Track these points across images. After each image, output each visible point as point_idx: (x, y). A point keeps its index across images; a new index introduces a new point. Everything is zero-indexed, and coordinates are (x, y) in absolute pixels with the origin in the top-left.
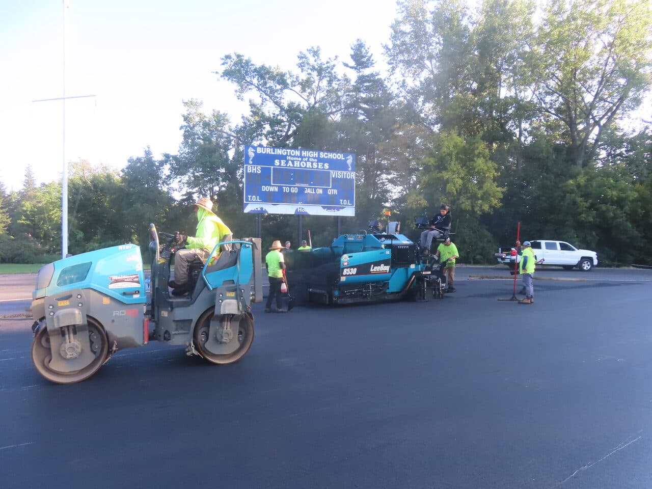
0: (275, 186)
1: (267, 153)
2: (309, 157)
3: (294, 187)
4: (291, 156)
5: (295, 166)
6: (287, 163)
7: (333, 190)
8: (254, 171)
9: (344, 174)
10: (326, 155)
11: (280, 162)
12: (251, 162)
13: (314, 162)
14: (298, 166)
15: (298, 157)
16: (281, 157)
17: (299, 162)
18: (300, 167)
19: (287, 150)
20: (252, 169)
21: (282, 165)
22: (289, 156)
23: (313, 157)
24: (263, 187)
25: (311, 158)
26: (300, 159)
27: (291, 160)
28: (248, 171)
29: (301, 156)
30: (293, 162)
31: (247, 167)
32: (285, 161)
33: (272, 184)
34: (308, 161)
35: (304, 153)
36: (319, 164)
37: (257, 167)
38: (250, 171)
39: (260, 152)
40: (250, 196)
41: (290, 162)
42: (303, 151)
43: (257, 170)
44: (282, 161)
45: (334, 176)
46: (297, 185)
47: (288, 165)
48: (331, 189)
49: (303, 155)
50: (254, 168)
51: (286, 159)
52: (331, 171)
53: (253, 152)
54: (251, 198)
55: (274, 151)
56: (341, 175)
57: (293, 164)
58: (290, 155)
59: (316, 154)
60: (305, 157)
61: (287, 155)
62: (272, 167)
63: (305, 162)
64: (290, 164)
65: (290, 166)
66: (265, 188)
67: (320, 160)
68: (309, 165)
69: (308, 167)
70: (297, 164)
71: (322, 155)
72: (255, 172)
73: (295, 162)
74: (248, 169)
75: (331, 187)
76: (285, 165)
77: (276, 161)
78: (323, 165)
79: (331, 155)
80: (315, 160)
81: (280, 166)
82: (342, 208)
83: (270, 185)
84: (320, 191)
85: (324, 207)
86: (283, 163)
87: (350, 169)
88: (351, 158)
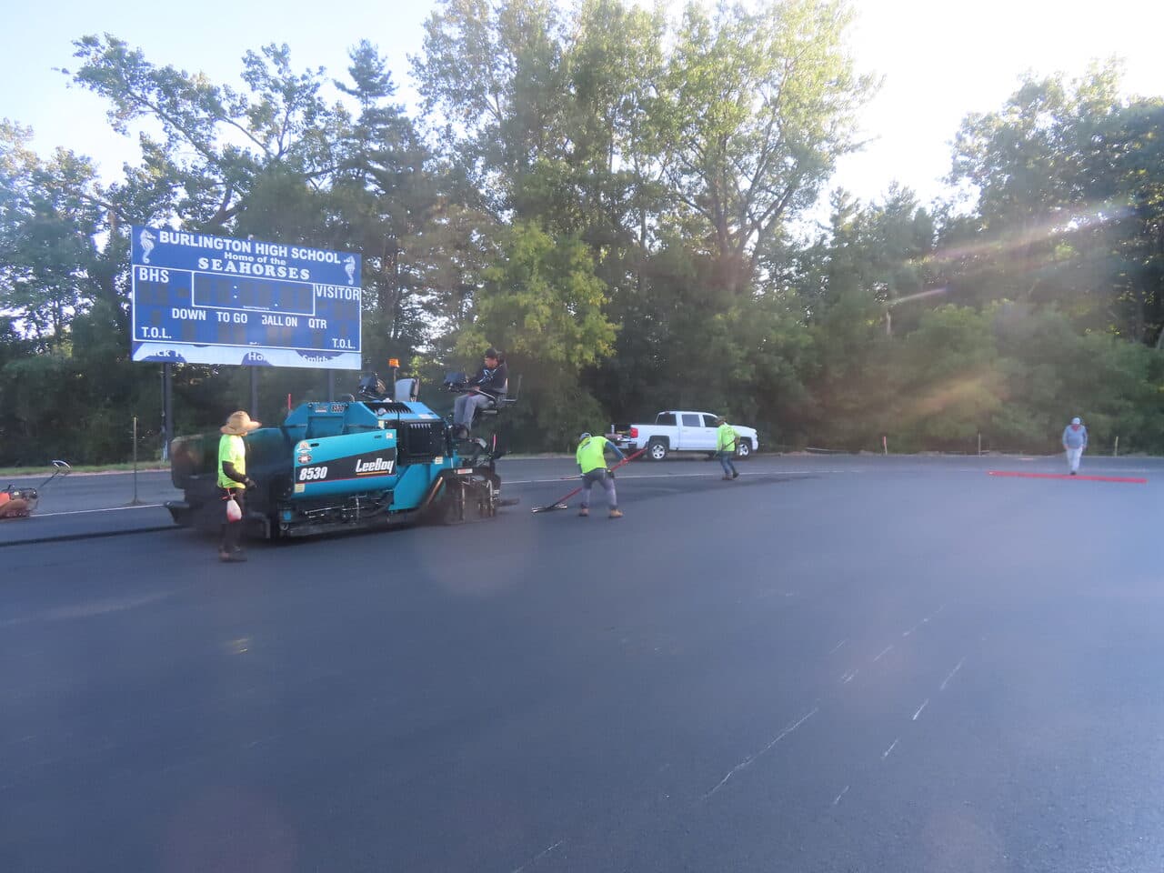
0: (202, 309)
1: (182, 243)
2: (269, 256)
3: (240, 313)
4: (234, 253)
5: (242, 271)
6: (224, 264)
7: (318, 320)
8: (154, 277)
9: (339, 291)
10: (304, 254)
11: (210, 263)
12: (146, 260)
13: (281, 265)
14: (248, 272)
15: (246, 254)
16: (213, 254)
17: (249, 264)
18: (253, 274)
19: (225, 240)
20: (148, 274)
21: (214, 268)
22: (228, 252)
23: (277, 257)
24: (174, 310)
25: (274, 257)
26: (251, 259)
27: (232, 260)
28: (141, 279)
29: (253, 254)
30: (237, 263)
31: (137, 269)
32: (220, 261)
33: (193, 305)
34: (268, 263)
35: (259, 248)
36: (291, 269)
37: (160, 270)
38: (146, 278)
39: (167, 241)
40: (145, 329)
41: (230, 263)
42: (257, 245)
43: (160, 276)
44: (214, 261)
45: (319, 295)
46: (246, 308)
47: (227, 270)
48: (314, 318)
49: (257, 252)
50: (154, 272)
51: (221, 257)
52: (314, 284)
53: (152, 240)
54: (149, 332)
55: (196, 241)
56: (334, 292)
57: (238, 267)
58: (231, 250)
59: (283, 251)
60: (262, 256)
61: (224, 250)
62: (193, 272)
63: (263, 264)
64: (231, 267)
65: (230, 272)
66: (178, 314)
67: (291, 262)
68: (270, 271)
69: (267, 274)
70: (245, 268)
71: (297, 253)
72: (157, 280)
73: (242, 264)
74: (141, 273)
75: (314, 315)
76: (221, 269)
77: (202, 261)
78: (298, 273)
79: (314, 255)
80: (283, 263)
81: (209, 269)
82: (337, 355)
83: (189, 307)
84: (292, 322)
85: (301, 353)
86: (216, 265)
87: (351, 282)
88: (353, 261)
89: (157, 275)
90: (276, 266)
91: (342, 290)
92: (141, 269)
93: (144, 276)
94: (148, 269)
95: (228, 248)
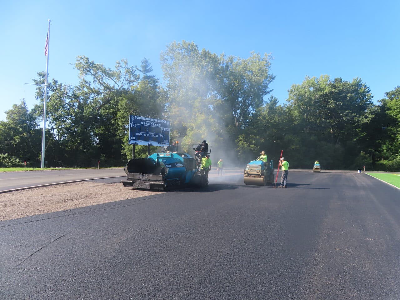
0: (141, 133)
2: (154, 121)
4: (148, 121)
6: (146, 123)
7: (162, 136)
10: (160, 121)
11: (143, 123)
12: (132, 122)
15: (150, 121)
18: (151, 125)
19: (146, 118)
26: (150, 122)
28: (131, 126)
30: (148, 123)
34: (153, 123)
35: (152, 120)
39: (136, 118)
45: (162, 130)
46: (149, 133)
52: (161, 127)
53: (133, 118)
54: (132, 138)
55: (141, 118)
57: (148, 124)
59: (156, 120)
61: (146, 120)
62: (140, 125)
64: (147, 124)
66: (137, 134)
69: (153, 125)
70: (149, 124)
75: (161, 134)
77: (142, 123)
78: (159, 125)
79: (162, 121)
80: (156, 123)
81: (143, 124)
82: (165, 143)
83: (139, 133)
84: (157, 136)
85: (159, 143)
86: (144, 123)
87: (168, 127)
88: (168, 122)
89: (134, 126)
91: (166, 129)
92: (131, 124)
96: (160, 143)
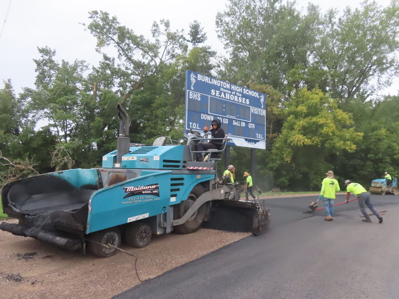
0: (211, 115)
1: (206, 81)
2: (236, 92)
3: (226, 118)
4: (224, 88)
5: (226, 98)
6: (220, 94)
8: (195, 97)
9: (258, 111)
10: (248, 92)
11: (215, 92)
12: (192, 88)
13: (240, 96)
14: (229, 98)
15: (228, 89)
16: (217, 88)
17: (229, 95)
18: (230, 100)
19: (221, 82)
20: (193, 95)
21: (217, 95)
22: (222, 87)
23: (239, 92)
24: (202, 114)
25: (238, 92)
26: (230, 92)
27: (223, 92)
28: (190, 97)
29: (230, 90)
30: (225, 93)
31: (189, 92)
32: (219, 92)
33: (209, 113)
34: (236, 95)
35: (233, 87)
36: (243, 99)
37: (197, 94)
38: (192, 98)
39: (200, 79)
40: (191, 123)
41: (223, 93)
42: (232, 85)
43: (197, 97)
44: (217, 91)
45: (252, 112)
46: (228, 116)
47: (221, 97)
48: (251, 123)
49: (232, 89)
50: (195, 95)
51: (219, 90)
52: (251, 107)
53: (195, 78)
54: (192, 125)
55: (211, 81)
56: (257, 111)
57: (225, 96)
58: (223, 87)
59: (240, 90)
60: (234, 91)
61: (220, 86)
62: (209, 96)
63: (234, 95)
64: (223, 95)
65: (222, 98)
66: (203, 117)
67: (244, 96)
68: (236, 99)
69: (235, 100)
70: (228, 96)
71: (245, 91)
72: (196, 99)
73: (227, 94)
74: (190, 95)
75: (250, 122)
76: (219, 96)
77: (213, 91)
78: (245, 101)
79: (251, 93)
80: (240, 95)
81: (215, 95)
82: (258, 141)
83: (207, 114)
84: (243, 124)
85: (246, 140)
86: (217, 94)
87: (262, 107)
88: (263, 97)
89: (196, 96)
90: (238, 97)
91: (260, 110)
92: (190, 93)
93: (191, 97)
94: (193, 93)
95: (222, 86)
96: (250, 141)
